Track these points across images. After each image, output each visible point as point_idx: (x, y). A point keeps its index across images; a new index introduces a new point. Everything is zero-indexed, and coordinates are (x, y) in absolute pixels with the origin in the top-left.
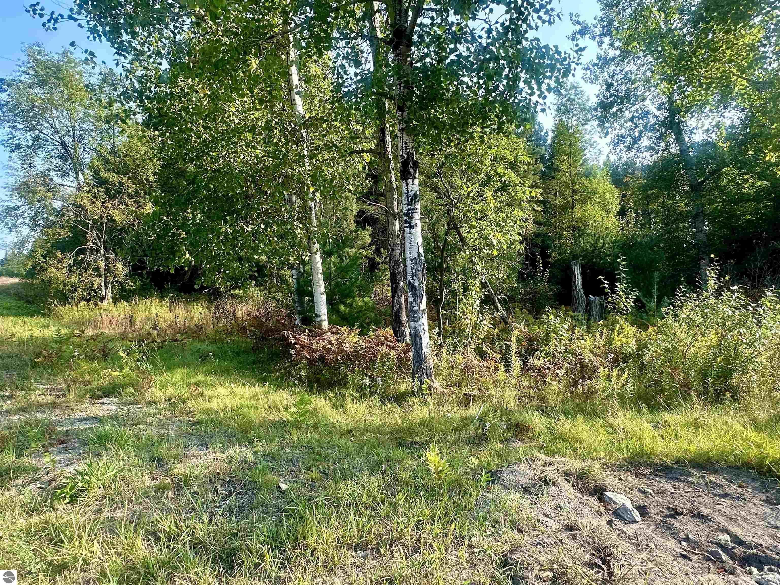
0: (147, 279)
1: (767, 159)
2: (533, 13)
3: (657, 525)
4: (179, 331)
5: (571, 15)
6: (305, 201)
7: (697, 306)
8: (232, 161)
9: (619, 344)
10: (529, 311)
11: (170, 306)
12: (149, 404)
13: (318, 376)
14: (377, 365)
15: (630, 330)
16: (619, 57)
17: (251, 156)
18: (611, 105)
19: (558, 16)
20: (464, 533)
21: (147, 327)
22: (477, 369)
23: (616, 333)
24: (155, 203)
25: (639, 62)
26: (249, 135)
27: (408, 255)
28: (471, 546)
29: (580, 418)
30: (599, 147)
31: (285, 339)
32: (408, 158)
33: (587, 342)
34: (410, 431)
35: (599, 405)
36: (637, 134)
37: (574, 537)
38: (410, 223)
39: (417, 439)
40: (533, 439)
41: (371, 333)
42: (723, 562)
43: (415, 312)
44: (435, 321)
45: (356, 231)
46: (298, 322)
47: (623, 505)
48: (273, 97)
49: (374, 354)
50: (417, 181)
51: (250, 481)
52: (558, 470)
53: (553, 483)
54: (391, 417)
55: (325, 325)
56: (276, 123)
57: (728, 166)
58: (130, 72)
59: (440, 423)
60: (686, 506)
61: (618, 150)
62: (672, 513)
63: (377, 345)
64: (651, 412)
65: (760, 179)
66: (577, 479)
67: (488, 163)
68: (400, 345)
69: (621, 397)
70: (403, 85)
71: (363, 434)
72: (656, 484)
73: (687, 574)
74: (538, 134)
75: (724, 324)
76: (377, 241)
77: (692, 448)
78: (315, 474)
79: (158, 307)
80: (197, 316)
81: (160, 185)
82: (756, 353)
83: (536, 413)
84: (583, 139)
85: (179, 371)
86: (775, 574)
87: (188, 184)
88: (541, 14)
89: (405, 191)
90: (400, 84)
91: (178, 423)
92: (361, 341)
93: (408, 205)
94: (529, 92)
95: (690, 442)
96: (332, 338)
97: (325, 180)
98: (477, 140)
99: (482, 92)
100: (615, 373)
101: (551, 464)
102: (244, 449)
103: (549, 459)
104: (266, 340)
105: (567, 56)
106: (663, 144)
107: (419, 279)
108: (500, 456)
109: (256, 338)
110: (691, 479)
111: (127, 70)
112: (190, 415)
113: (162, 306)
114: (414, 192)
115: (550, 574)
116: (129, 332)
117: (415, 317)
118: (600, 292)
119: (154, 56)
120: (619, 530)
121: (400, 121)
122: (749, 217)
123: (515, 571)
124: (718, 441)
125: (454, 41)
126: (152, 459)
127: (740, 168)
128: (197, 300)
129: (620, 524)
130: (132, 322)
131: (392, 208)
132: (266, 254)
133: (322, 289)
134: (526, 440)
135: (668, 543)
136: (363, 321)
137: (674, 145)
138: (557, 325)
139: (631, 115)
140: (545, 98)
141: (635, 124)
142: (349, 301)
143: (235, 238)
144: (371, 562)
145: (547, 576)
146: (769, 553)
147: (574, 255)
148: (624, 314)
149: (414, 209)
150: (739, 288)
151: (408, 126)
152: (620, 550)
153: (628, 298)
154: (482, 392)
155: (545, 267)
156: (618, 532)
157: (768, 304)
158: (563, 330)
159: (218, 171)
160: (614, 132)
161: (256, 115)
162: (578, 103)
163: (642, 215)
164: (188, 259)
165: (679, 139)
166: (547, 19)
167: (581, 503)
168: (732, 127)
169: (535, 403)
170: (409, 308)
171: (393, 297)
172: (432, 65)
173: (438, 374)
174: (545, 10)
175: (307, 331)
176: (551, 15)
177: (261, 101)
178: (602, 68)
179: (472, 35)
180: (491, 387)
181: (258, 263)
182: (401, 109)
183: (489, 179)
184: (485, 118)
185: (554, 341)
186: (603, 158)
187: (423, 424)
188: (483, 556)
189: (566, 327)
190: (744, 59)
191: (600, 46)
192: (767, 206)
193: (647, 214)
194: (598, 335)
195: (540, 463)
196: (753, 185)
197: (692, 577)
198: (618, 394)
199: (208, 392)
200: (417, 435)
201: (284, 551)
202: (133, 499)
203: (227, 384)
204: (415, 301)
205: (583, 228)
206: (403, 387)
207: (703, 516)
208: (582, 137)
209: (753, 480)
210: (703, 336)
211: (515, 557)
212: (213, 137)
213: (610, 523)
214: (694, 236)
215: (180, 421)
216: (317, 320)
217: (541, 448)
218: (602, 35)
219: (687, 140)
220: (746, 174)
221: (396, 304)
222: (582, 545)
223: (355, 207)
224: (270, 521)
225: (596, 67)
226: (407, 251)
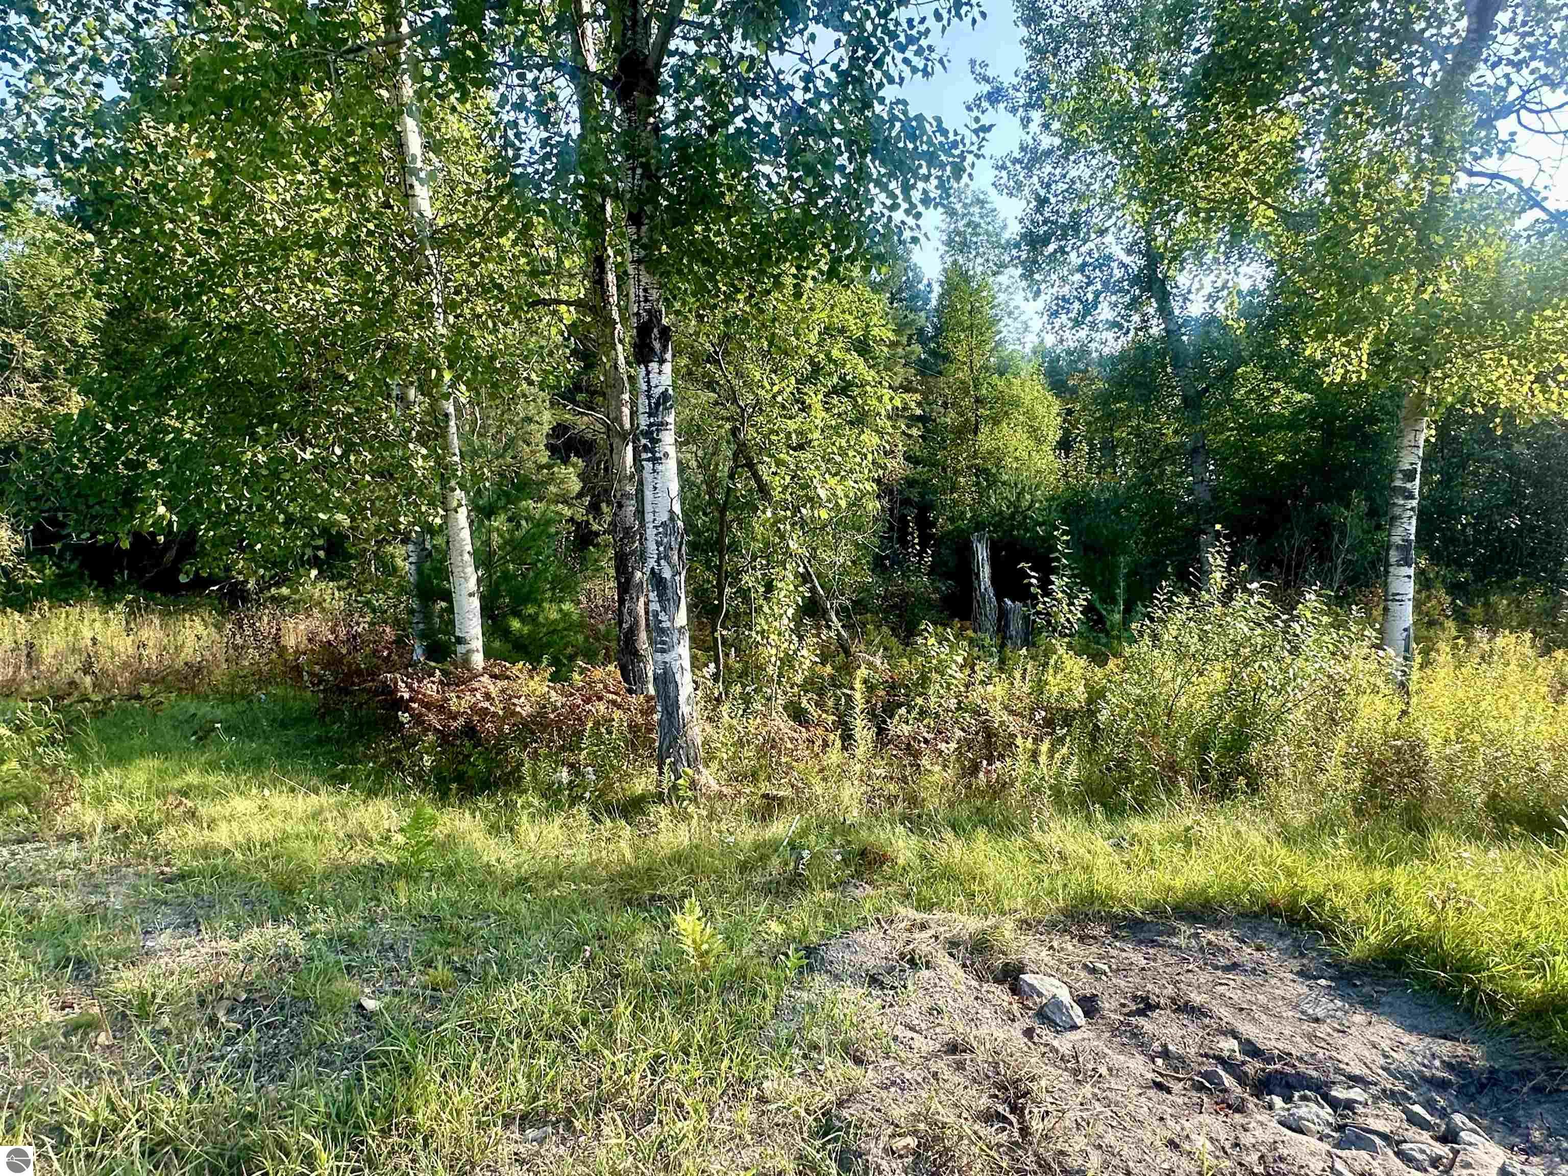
0: (71, 561)
1: (1307, 353)
2: (893, 52)
3: (1115, 1031)
4: (148, 677)
5: (973, 62)
6: (434, 401)
7: (1190, 619)
8: (269, 307)
9: (1055, 691)
10: (893, 629)
11: (128, 623)
12: (64, 839)
13: (460, 767)
14: (585, 743)
15: (1076, 665)
16: (1059, 149)
17: (314, 300)
18: (1046, 242)
19: (941, 61)
20: (749, 1075)
21: (69, 669)
22: (789, 745)
23: (1051, 671)
24: (86, 391)
25: (1094, 162)
26: (308, 255)
27: (649, 517)
28: (762, 1099)
29: (981, 833)
30: (1023, 318)
31: (389, 691)
32: (650, 320)
33: (998, 690)
34: (650, 874)
35: (1017, 808)
36: (1090, 297)
37: (960, 1066)
38: (653, 451)
39: (663, 890)
40: (892, 878)
41: (576, 676)
42: (1225, 1091)
43: (663, 631)
44: (707, 650)
45: (549, 467)
46: (419, 655)
47: (1054, 997)
48: (363, 178)
49: (580, 719)
50: (667, 368)
51: (294, 997)
52: (937, 938)
53: (928, 962)
54: (611, 847)
55: (478, 660)
56: (370, 233)
57: (1246, 365)
58: (26, 98)
59: (712, 856)
60: (1165, 992)
61: (1057, 326)
62: (1142, 1006)
63: (588, 701)
64: (1109, 818)
65: (1300, 390)
66: (972, 953)
67: (813, 337)
68: (633, 699)
69: (1057, 791)
70: (639, 171)
71: (551, 885)
72: (1114, 953)
73: (1162, 1119)
74: (912, 286)
75: (1237, 652)
76: (593, 488)
77: (1179, 883)
78: (442, 972)
79: (97, 625)
80: (190, 644)
81: (104, 354)
82: (1289, 705)
83: (900, 829)
84: (996, 302)
85: (142, 763)
86: (1311, 1104)
87: (166, 355)
88: (909, 54)
89: (644, 387)
90: (633, 169)
91: (132, 880)
92: (553, 693)
93: (650, 415)
94: (889, 202)
95: (1176, 871)
96: (491, 688)
97: (477, 358)
98: (789, 290)
99: (798, 196)
100: (1045, 747)
101: (923, 927)
102: (284, 929)
103: (920, 916)
104: (347, 692)
105: (959, 138)
106: (1136, 318)
107: (673, 567)
108: (828, 916)
109: (324, 691)
110: (1175, 941)
111: (18, 94)
112: (162, 861)
113: (107, 621)
114: (661, 389)
115: (912, 1142)
116: (24, 681)
117: (664, 643)
118: (1023, 594)
119: (85, 67)
120: (1046, 1045)
121: (634, 243)
122: (1281, 457)
123: (845, 1142)
124: (1223, 867)
125: (742, 91)
126: (62, 963)
127: (1266, 369)
128: (192, 609)
129: (1046, 1034)
130: (32, 659)
131: (618, 419)
132: (348, 512)
133: (472, 585)
134: (881, 882)
135: (1132, 1063)
136: (560, 652)
137: (1154, 322)
138: (943, 656)
139: (1080, 261)
140: (918, 216)
141: (1088, 277)
142: (531, 610)
143: (275, 475)
144: (555, 1150)
145: (906, 1147)
146: (1301, 1067)
147: (977, 524)
148: (1066, 635)
149: (662, 424)
150: (1262, 586)
151: (649, 255)
152: (1043, 1083)
153: (1073, 604)
154: (798, 790)
155: (924, 544)
156: (1043, 1049)
157: (1309, 615)
158: (954, 666)
159: (237, 328)
160: (1051, 291)
161: (325, 213)
162: (987, 232)
163: (1100, 450)
164: (162, 517)
165: (1164, 311)
166: (921, 66)
167: (977, 998)
168: (1253, 292)
169: (899, 808)
170: (652, 624)
171: (621, 601)
172: (698, 135)
173: (711, 757)
174: (915, 48)
175: (438, 673)
176: (927, 59)
177: (335, 184)
178: (1029, 168)
179: (777, 81)
180: (815, 780)
181: (325, 530)
182: (635, 219)
183: (817, 369)
184: (804, 249)
185: (937, 686)
186: (1031, 340)
187: (677, 858)
188: (786, 1116)
189: (960, 660)
190: (1269, 169)
191: (1025, 127)
192: (1312, 439)
193: (1109, 447)
194: (1017, 674)
195: (903, 925)
196: (1288, 400)
197: (1170, 1123)
198: (1051, 788)
199: (206, 810)
200: (663, 884)
201: (362, 1142)
202: (10, 1055)
203: (254, 791)
204: (664, 609)
205: (994, 471)
206: (641, 785)
207: (1193, 1008)
208: (994, 297)
209: (1281, 935)
210: (1201, 674)
211: (845, 1113)
212: (224, 253)
213: (1029, 1033)
214: (1190, 491)
215: (138, 875)
216: (461, 649)
217: (908, 896)
218: (1028, 106)
219: (1177, 312)
220: (1277, 379)
221: (626, 617)
222: (974, 1080)
223: (547, 419)
224: (337, 1080)
225: (1018, 166)
226: (648, 508)
